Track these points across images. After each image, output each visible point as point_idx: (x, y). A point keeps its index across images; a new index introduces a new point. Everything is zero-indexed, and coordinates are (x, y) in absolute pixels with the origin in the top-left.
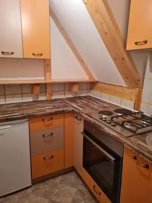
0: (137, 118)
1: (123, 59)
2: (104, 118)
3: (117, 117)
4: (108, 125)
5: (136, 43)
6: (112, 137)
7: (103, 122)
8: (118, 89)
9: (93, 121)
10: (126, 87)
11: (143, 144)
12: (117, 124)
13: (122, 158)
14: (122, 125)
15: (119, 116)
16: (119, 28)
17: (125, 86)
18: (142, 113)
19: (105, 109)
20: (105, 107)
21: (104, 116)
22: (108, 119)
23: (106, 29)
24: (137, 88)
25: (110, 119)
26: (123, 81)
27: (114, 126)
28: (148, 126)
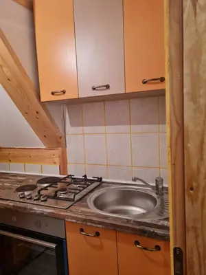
0: (70, 184)
1: (37, 113)
2: (28, 195)
3: (45, 188)
4: (35, 202)
5: (53, 94)
6: (48, 216)
7: (28, 201)
8: (33, 153)
9: (12, 204)
10: (45, 149)
11: (86, 210)
12: (48, 197)
13: (66, 239)
14: (55, 197)
15: (47, 187)
16: (28, 73)
17: (44, 147)
18: (71, 176)
19: (24, 184)
20: (21, 182)
21: (26, 193)
22: (34, 195)
23: (9, 74)
24: (59, 148)
25: (37, 194)
26: (40, 141)
27: (45, 201)
28: (84, 188)
